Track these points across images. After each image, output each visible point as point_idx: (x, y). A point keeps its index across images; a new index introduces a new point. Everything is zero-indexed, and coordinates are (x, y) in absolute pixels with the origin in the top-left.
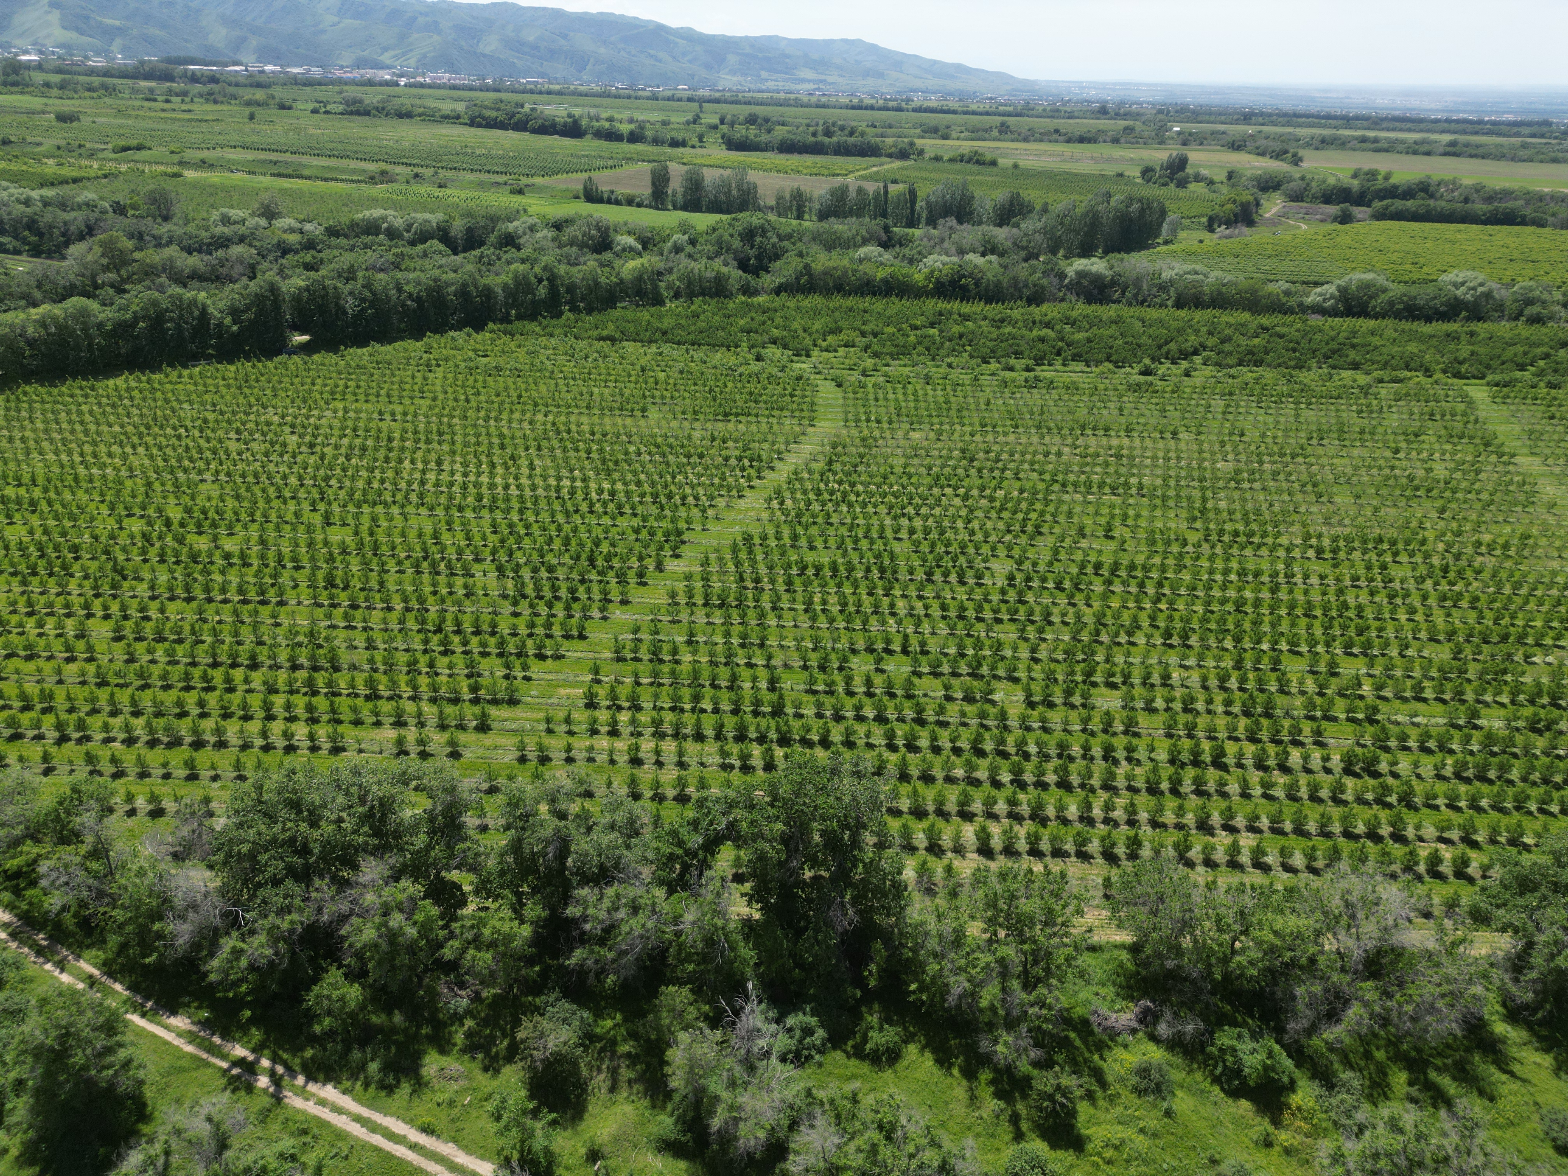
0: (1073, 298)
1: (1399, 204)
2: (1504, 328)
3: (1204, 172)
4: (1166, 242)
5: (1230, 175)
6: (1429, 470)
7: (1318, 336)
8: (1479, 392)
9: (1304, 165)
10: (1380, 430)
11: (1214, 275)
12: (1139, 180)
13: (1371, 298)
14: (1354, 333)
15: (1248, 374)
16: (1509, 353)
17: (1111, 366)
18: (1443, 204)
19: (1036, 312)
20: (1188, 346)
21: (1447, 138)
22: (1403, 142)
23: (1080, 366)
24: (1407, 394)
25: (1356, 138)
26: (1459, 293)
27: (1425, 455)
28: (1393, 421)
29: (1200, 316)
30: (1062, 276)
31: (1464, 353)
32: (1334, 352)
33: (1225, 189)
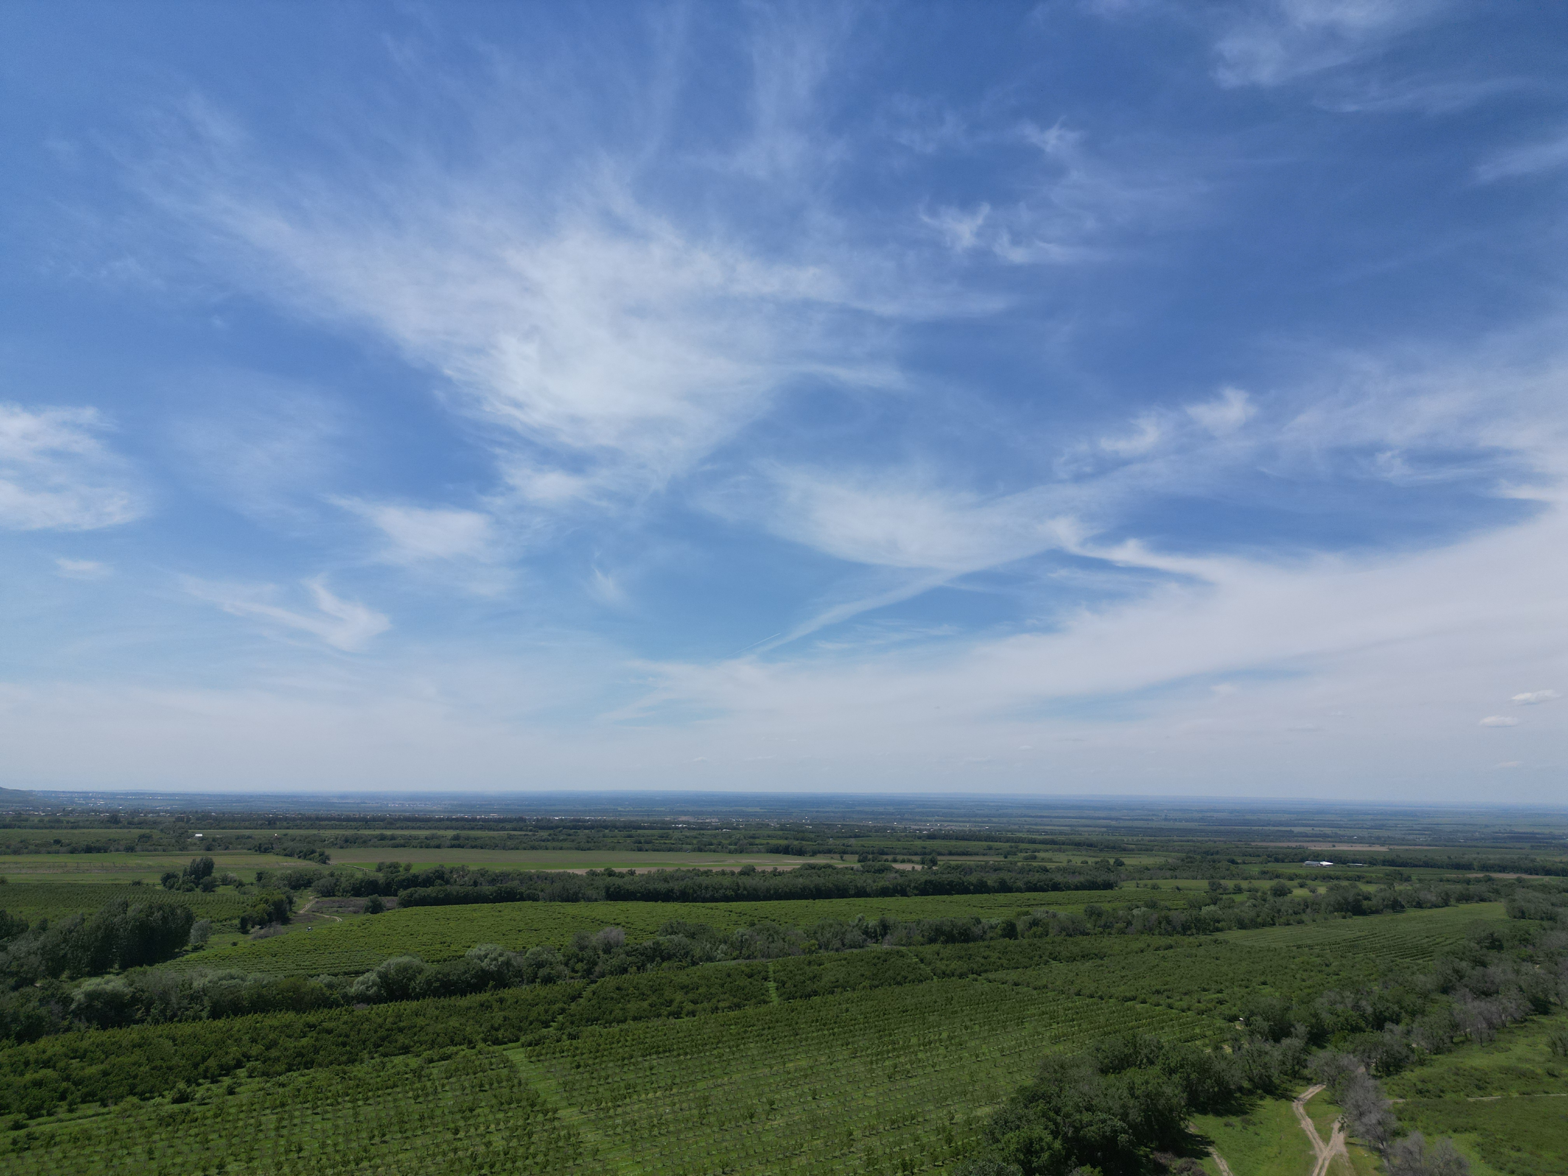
0: (82, 1026)
1: (421, 891)
2: (525, 991)
3: (231, 874)
4: (196, 949)
5: (260, 877)
6: (488, 1144)
7: (366, 1026)
8: (517, 1055)
9: (332, 862)
10: (438, 1112)
11: (253, 977)
12: (160, 888)
13: (410, 980)
14: (399, 1017)
15: (299, 1079)
16: (533, 1015)
17: (135, 1100)
18: (457, 888)
19: (29, 1049)
20: (229, 1060)
21: (451, 833)
22: (416, 838)
23: (93, 1108)
24: (457, 1070)
25: (376, 837)
26: (484, 964)
27: (482, 1128)
28: (448, 1099)
29: (239, 1023)
30: (66, 1000)
31: (498, 1021)
32: (383, 1039)
33: (255, 890)
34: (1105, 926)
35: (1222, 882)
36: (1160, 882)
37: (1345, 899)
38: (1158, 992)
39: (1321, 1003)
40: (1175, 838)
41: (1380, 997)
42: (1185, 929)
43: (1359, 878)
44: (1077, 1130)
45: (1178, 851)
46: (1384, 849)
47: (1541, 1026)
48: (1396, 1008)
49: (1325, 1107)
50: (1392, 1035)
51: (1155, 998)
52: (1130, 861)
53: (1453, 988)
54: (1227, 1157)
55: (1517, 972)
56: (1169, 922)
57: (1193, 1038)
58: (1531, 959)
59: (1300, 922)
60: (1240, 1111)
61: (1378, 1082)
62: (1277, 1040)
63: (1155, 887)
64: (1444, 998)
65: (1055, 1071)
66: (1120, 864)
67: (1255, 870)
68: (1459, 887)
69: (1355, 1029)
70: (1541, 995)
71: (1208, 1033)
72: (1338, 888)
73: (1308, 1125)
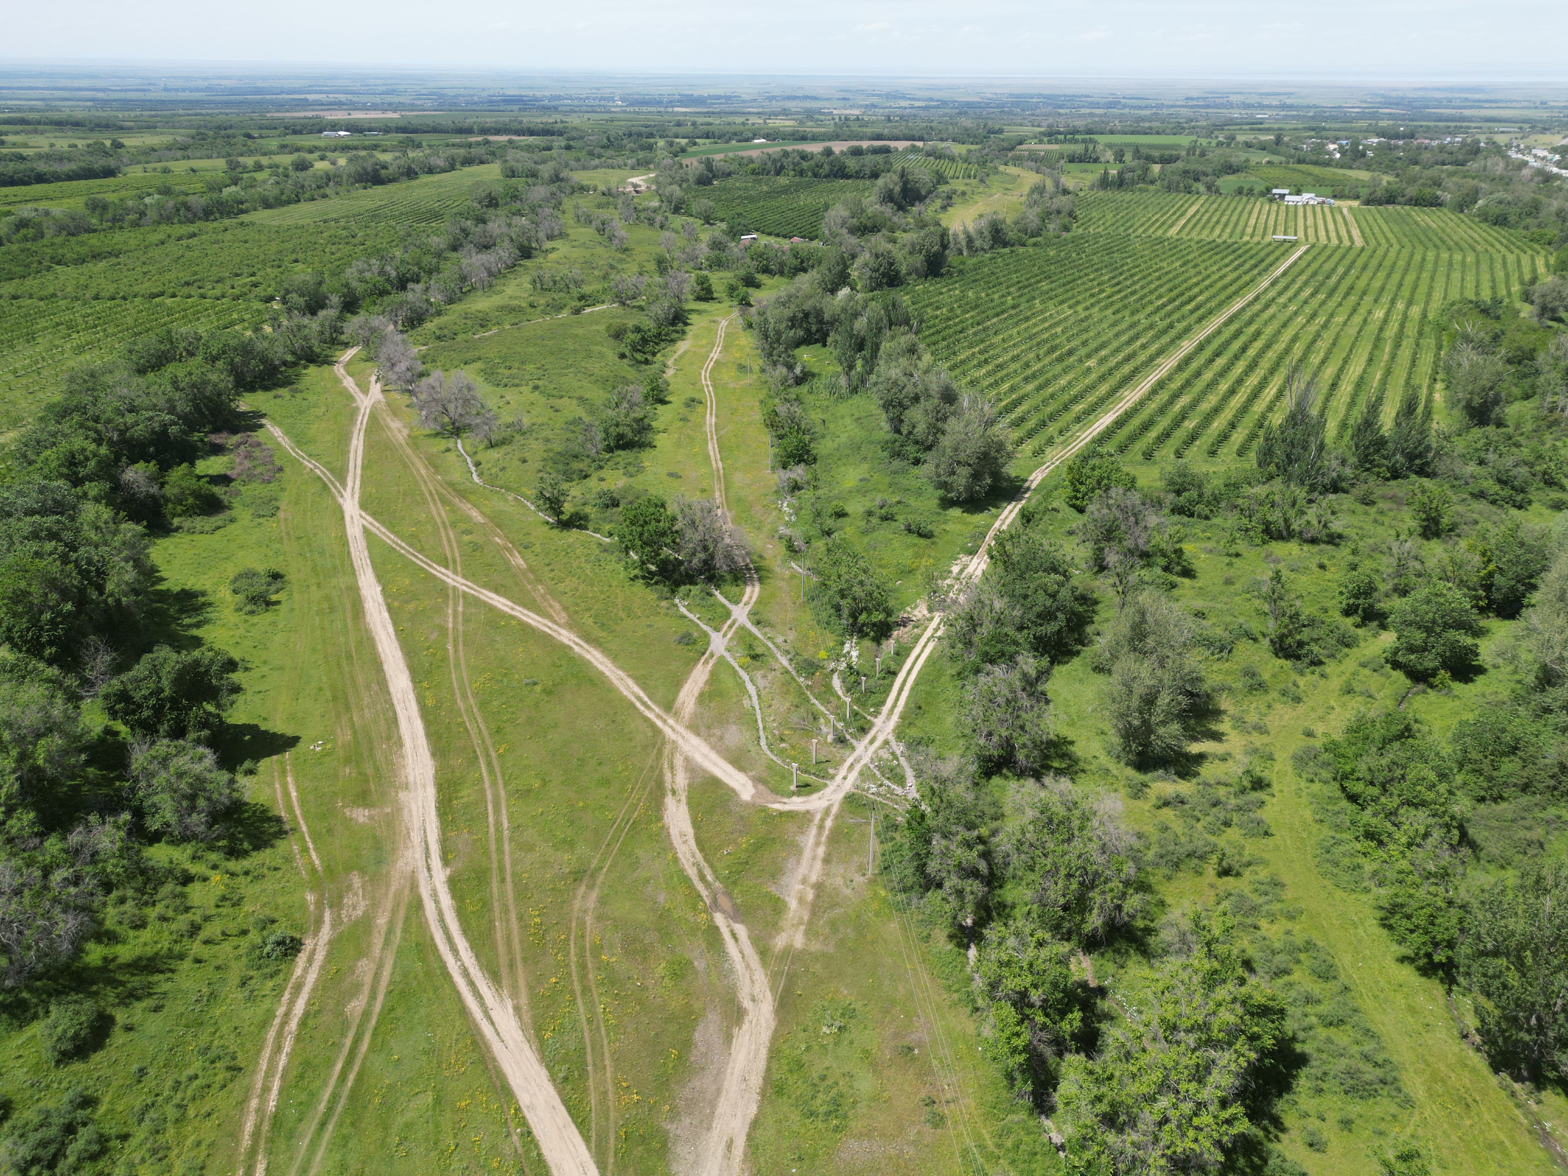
34: (114, 220)
35: (240, 159)
36: (171, 165)
37: (365, 170)
38: (187, 284)
39: (351, 274)
40: (181, 112)
41: (402, 261)
42: (207, 214)
43: (375, 147)
44: (122, 433)
45: (186, 127)
46: (396, 116)
47: (526, 268)
48: (416, 269)
49: (363, 365)
50: (414, 294)
51: (186, 290)
52: (131, 142)
53: (461, 245)
54: (280, 425)
55: (509, 225)
56: (188, 208)
57: (232, 324)
58: (519, 213)
59: (325, 196)
60: (287, 383)
61: (405, 336)
62: (314, 313)
63: (166, 171)
64: (454, 255)
65: (85, 381)
66: (118, 146)
67: (273, 144)
68: (462, 151)
69: (383, 293)
70: (526, 243)
71: (246, 317)
72: (357, 158)
73: (349, 383)
